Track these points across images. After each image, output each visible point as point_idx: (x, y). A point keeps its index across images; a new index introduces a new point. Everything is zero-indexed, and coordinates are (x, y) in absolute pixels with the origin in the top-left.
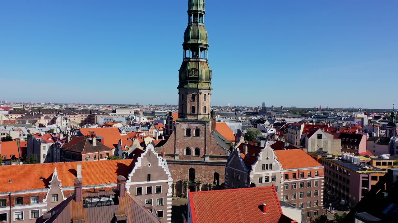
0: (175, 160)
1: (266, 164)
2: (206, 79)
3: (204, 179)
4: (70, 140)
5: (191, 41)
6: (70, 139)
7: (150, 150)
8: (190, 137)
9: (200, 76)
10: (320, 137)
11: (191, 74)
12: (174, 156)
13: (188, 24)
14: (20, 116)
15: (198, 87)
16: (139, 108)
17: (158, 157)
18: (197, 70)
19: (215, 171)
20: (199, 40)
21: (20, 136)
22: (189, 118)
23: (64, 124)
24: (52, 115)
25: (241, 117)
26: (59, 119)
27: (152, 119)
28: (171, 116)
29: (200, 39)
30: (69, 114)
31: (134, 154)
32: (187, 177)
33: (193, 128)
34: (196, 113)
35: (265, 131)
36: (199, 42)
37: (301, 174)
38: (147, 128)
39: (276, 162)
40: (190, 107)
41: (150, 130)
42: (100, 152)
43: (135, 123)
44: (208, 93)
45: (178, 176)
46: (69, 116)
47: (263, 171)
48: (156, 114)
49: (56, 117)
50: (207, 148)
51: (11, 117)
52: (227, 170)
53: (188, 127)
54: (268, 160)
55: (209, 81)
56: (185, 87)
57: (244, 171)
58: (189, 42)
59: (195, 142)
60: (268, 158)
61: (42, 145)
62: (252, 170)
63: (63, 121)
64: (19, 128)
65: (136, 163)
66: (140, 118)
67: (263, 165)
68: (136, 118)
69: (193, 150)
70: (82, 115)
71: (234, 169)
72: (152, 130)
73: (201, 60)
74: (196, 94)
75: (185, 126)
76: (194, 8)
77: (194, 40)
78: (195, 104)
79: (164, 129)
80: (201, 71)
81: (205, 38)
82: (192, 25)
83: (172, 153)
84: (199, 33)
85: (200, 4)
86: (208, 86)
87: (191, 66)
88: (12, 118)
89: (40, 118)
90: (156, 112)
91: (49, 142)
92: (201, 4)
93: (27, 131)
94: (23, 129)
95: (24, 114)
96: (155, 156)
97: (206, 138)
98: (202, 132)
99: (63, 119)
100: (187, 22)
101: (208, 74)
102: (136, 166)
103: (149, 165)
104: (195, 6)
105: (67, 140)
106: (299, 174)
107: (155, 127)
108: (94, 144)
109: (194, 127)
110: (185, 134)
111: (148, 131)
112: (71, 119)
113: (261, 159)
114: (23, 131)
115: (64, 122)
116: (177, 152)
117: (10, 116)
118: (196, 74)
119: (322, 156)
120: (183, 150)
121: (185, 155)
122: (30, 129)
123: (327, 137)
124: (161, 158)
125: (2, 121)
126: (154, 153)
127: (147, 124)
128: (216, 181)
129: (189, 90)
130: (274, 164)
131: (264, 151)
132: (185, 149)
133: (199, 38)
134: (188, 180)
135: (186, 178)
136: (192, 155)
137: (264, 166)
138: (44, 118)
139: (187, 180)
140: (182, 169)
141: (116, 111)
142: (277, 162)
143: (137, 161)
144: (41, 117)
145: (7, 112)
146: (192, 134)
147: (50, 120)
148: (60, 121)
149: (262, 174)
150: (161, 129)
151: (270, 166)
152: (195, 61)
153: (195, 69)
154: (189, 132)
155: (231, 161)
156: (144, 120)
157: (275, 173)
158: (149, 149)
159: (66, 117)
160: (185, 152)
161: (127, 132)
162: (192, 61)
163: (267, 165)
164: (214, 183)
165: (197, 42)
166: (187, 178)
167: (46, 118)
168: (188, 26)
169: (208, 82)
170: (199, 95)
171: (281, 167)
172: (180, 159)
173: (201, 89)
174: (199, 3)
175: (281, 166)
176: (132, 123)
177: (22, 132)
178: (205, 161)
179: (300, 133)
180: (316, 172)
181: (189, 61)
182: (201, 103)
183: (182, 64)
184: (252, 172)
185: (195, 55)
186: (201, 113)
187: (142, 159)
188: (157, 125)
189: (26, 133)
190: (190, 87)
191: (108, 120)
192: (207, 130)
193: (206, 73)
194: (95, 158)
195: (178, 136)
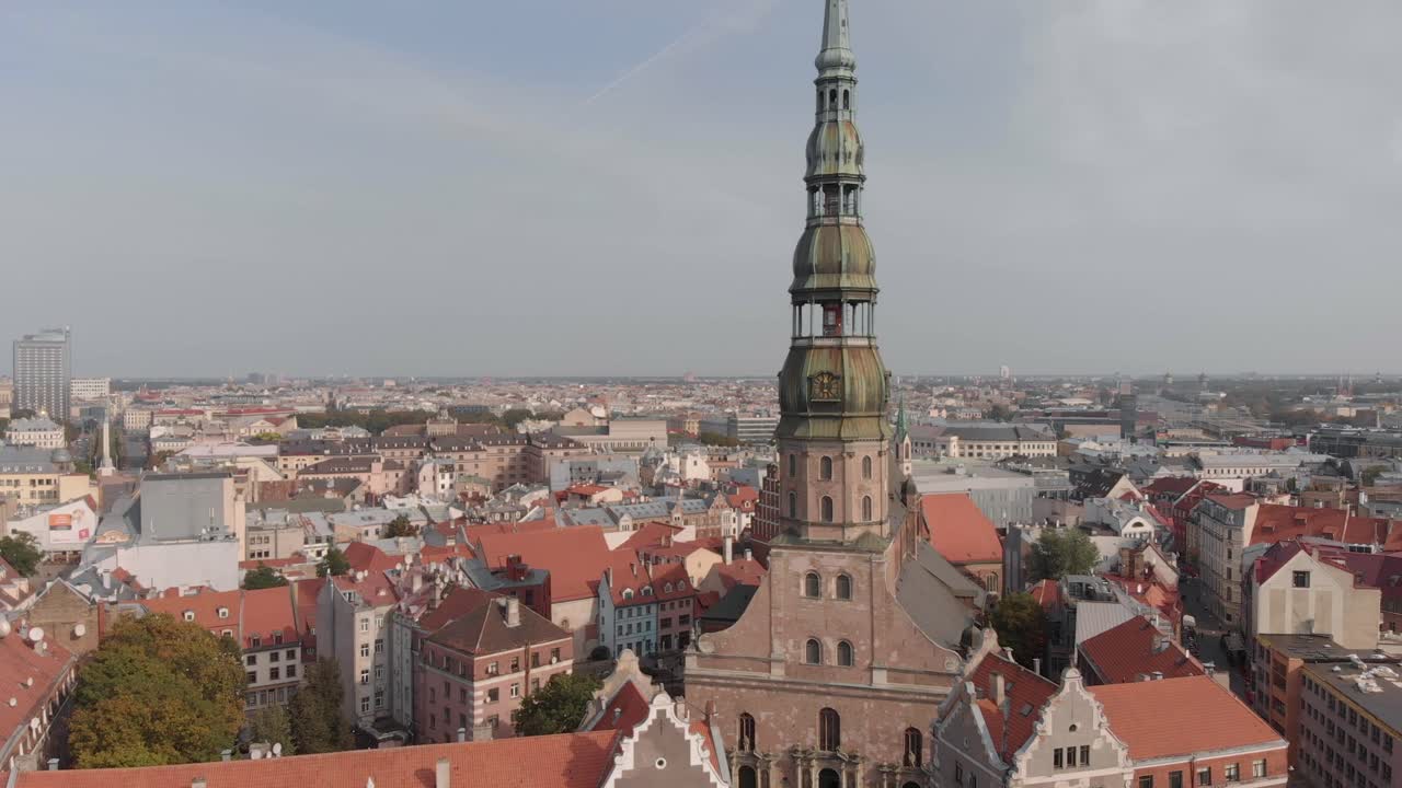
0: (772, 678)
1: (1069, 749)
2: (870, 405)
3: (869, 747)
4: (442, 598)
5: (814, 282)
6: (443, 593)
7: (662, 713)
8: (819, 602)
9: (847, 397)
10: (1301, 579)
11: (817, 390)
12: (768, 663)
13: (809, 219)
14: (310, 460)
15: (843, 435)
16: (688, 396)
17: (687, 736)
18: (837, 378)
19: (907, 722)
20: (844, 275)
21: (306, 543)
22: (813, 534)
23: (443, 487)
24: (407, 452)
25: (1036, 444)
26: (427, 471)
27: (725, 459)
28: (773, 477)
29: (848, 271)
30: (462, 449)
31: (618, 710)
32: (812, 737)
33: (829, 573)
34: (837, 519)
35: (1114, 527)
36: (845, 283)
37: (1201, 774)
38: (703, 505)
39: (1105, 737)
40: (818, 500)
41: (711, 512)
42: (532, 647)
43: (666, 483)
44: (876, 452)
45: (781, 734)
46: (461, 457)
47: (1059, 770)
48: (742, 427)
49: (419, 462)
50: (877, 643)
51: (285, 466)
52: (936, 747)
53: (811, 567)
54: (1073, 733)
55: (879, 410)
56: (799, 433)
57: (988, 766)
58: (809, 285)
59: (834, 617)
60: (1073, 728)
61: (359, 616)
62: (1017, 771)
63: (439, 476)
64: (304, 515)
65: (617, 759)
66: (685, 458)
67: (1056, 750)
68: (669, 459)
69: (831, 645)
70: (501, 447)
71: (958, 751)
72: (717, 511)
73: (851, 342)
74: (836, 458)
75: (801, 563)
76: (823, 169)
77: (826, 275)
78: (835, 493)
79: (756, 505)
80: (852, 379)
81: (864, 268)
82: (818, 226)
83: (760, 653)
84: (844, 252)
85: (847, 151)
86: (876, 429)
87: (815, 364)
88: (289, 467)
89: (370, 466)
90: (742, 422)
91: (382, 602)
92: (850, 153)
93: (326, 526)
94: (316, 517)
95: (323, 454)
96: (680, 733)
97: (875, 605)
98: (860, 585)
99: (441, 471)
100: (804, 213)
101: (875, 388)
102: (617, 767)
103: (661, 763)
104: (828, 162)
105: (433, 600)
106: (1192, 772)
107: (727, 500)
108: (514, 619)
109: (831, 569)
110: (803, 592)
111: (704, 516)
112: (466, 466)
113: (1050, 733)
114: (314, 528)
115: (443, 477)
116: (778, 650)
117: (281, 462)
118: (833, 391)
119: (1306, 661)
120: (797, 646)
121: (804, 660)
122: (337, 518)
123: (1330, 583)
124: (697, 740)
125: (256, 484)
126: (674, 724)
127: (705, 486)
128: (912, 758)
129: (814, 443)
130: (1096, 746)
131: (1058, 701)
132: (805, 643)
133: (844, 268)
134: (818, 749)
135: (809, 742)
136: (828, 663)
137: (1061, 754)
138: (381, 467)
139: (813, 748)
140: (795, 710)
141: (611, 429)
142: (1110, 739)
143: (620, 752)
144: (373, 464)
145: (272, 450)
146: (826, 590)
147: (401, 474)
148: (430, 478)
149: (1054, 783)
150: (749, 505)
151: (1082, 752)
152: (831, 347)
153: (829, 374)
154: (814, 581)
155: (950, 720)
156: (698, 467)
157: (1102, 778)
158: (658, 712)
159: (449, 462)
160: (803, 652)
161: (636, 522)
162: (821, 348)
163: (1072, 751)
164: (907, 762)
165: (834, 285)
166: (812, 740)
167: (390, 465)
168: (807, 228)
169: (877, 413)
170: (847, 460)
171: (1122, 754)
172: (787, 674)
173: (852, 441)
174: (841, 150)
175: (1125, 752)
176: (655, 480)
177: (311, 530)
178: (874, 686)
179: (1241, 537)
180: (1260, 762)
181: (810, 347)
182: (855, 488)
183: (790, 354)
184: (1015, 776)
185: (831, 323)
186: (855, 521)
187: (635, 744)
188: (735, 493)
189: (325, 532)
190: (815, 434)
191: (580, 469)
192: (874, 579)
193: (869, 384)
194: (515, 668)
195: (780, 597)
